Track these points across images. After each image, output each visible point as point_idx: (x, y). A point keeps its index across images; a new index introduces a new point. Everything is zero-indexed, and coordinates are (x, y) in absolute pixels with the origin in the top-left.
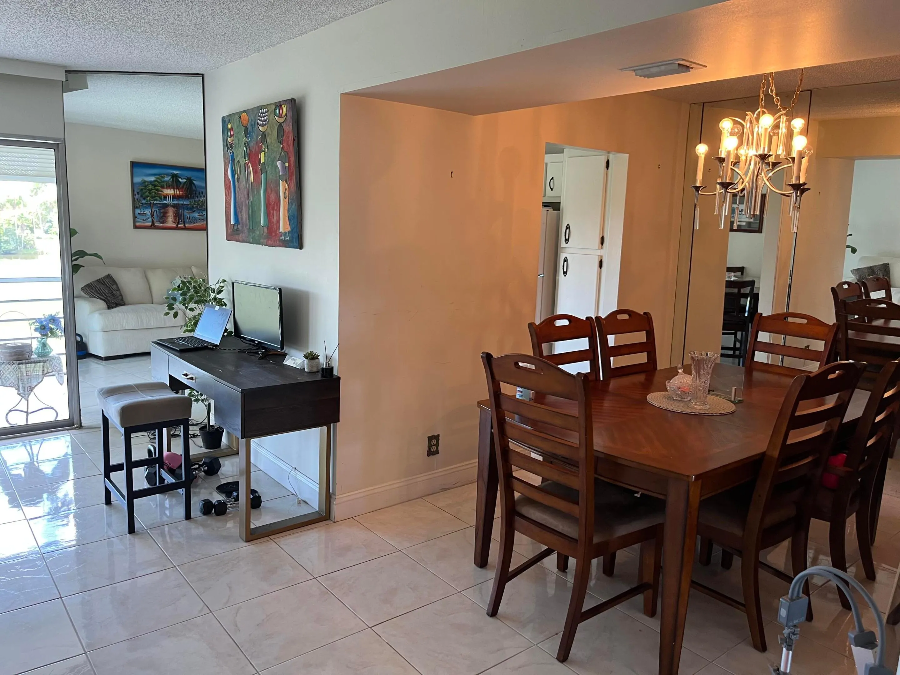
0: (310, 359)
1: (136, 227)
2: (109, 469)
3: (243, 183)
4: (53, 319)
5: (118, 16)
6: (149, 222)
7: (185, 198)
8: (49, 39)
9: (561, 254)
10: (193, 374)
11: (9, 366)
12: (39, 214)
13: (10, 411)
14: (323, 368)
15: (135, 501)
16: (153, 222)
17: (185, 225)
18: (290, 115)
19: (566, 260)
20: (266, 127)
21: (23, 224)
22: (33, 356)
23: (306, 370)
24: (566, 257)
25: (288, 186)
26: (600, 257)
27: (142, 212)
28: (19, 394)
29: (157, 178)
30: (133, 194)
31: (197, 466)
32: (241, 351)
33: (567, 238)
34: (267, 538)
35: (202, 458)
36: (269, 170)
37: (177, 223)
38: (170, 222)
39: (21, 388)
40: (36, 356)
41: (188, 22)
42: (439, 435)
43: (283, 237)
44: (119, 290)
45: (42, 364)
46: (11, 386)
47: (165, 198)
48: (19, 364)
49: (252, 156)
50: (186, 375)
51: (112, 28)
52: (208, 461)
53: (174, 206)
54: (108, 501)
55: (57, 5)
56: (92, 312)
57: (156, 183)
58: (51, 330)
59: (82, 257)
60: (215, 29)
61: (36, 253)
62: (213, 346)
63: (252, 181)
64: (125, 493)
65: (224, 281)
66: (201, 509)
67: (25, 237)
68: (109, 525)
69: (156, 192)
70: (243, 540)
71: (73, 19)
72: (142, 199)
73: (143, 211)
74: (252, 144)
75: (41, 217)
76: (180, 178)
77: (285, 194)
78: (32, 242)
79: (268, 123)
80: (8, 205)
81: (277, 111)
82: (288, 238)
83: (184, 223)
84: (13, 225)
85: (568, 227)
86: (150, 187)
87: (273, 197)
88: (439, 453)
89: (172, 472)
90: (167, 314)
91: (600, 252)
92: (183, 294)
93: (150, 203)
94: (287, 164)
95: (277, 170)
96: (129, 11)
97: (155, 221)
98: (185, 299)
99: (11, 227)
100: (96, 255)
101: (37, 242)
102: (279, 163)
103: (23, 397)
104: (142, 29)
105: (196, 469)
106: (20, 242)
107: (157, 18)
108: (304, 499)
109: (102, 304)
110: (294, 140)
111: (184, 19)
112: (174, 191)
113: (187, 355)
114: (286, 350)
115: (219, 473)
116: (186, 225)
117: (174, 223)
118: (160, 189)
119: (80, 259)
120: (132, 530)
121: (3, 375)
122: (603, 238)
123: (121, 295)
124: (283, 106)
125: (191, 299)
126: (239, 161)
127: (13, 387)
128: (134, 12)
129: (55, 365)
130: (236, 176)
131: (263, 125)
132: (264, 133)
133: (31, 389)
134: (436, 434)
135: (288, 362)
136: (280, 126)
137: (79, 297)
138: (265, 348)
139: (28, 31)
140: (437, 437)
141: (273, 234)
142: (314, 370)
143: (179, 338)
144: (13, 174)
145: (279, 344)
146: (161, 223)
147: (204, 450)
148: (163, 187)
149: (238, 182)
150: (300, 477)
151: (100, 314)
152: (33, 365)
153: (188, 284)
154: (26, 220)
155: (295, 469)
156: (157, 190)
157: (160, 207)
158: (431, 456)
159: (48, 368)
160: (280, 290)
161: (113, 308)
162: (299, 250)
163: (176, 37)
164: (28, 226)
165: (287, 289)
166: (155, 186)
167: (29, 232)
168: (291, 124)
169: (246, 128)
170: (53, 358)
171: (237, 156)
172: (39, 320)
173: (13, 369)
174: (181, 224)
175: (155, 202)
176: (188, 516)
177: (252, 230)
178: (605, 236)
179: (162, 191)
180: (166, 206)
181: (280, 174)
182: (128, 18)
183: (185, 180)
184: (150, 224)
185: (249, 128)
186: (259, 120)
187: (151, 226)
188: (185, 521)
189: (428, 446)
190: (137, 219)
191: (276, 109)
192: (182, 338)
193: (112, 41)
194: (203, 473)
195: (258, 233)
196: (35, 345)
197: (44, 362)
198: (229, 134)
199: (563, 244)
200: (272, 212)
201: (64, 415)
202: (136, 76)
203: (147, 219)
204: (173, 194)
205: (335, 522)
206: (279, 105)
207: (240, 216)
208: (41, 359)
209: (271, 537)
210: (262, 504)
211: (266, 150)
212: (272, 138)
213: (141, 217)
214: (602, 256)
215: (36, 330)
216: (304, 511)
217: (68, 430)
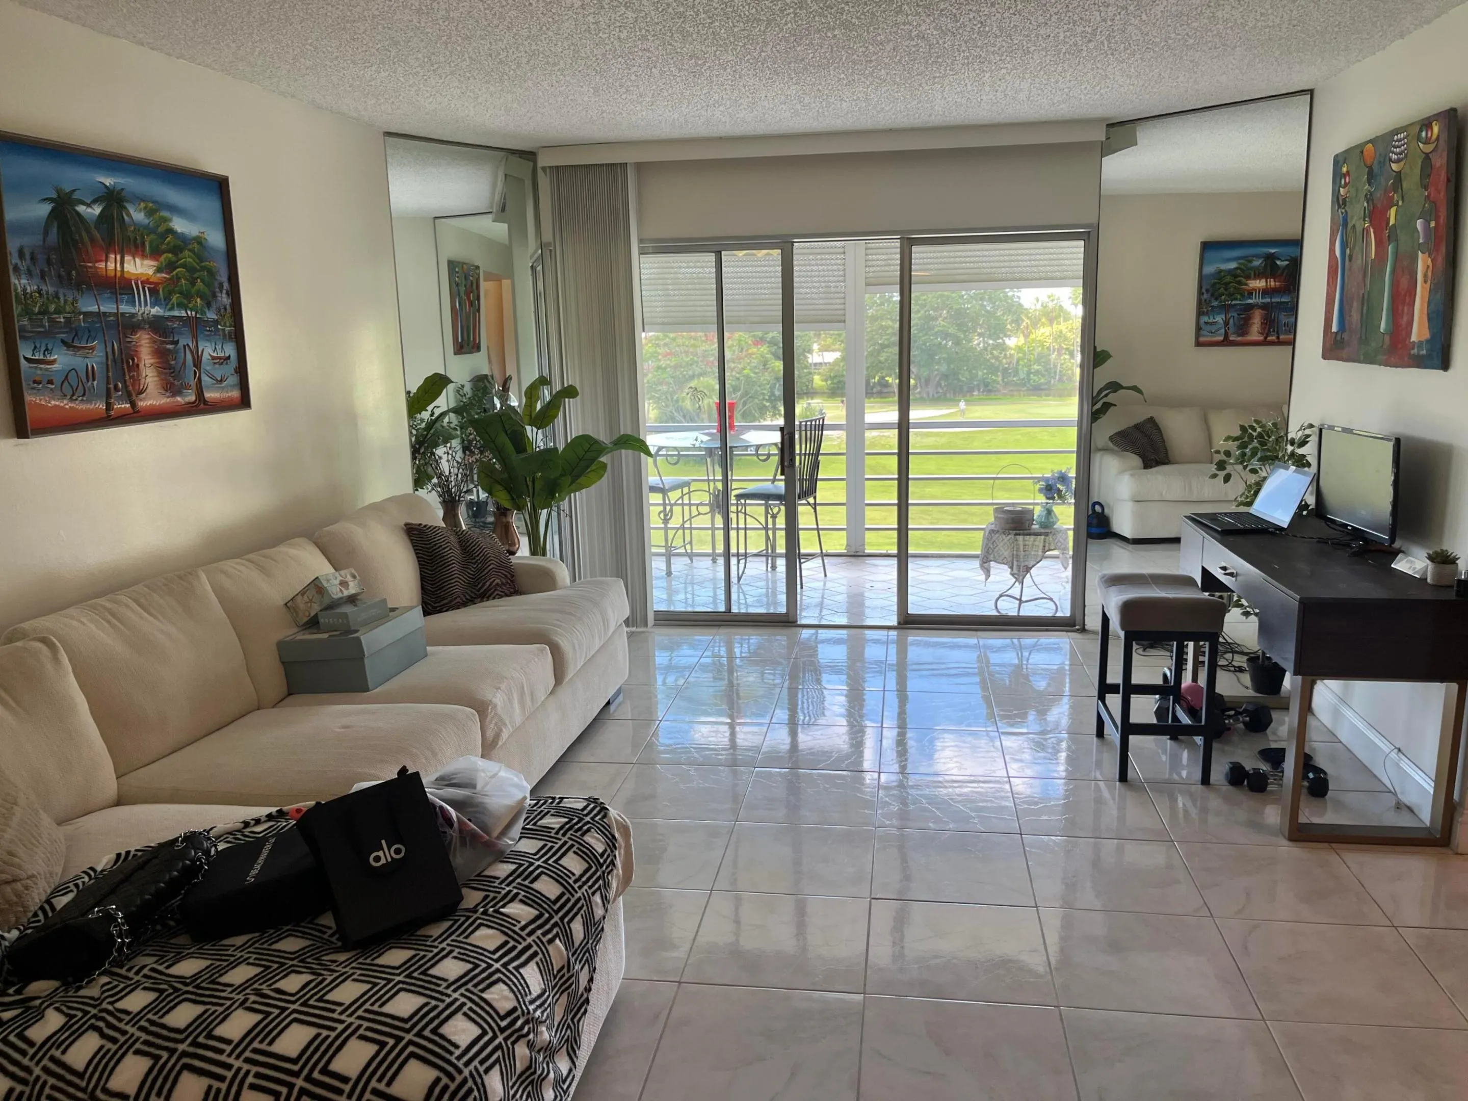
0: (1439, 563)
1: (1198, 344)
2: (1105, 689)
3: (1358, 262)
4: (1063, 478)
5: (1173, 36)
6: (1220, 335)
7: (1284, 292)
8: (1083, 87)
10: (1233, 568)
11: (1004, 537)
13: (1001, 596)
14: (1460, 581)
15: (1131, 737)
16: (1226, 335)
17: (1278, 338)
18: (1444, 137)
20: (1402, 163)
22: (1034, 527)
23: (1429, 580)
25: (1432, 261)
28: (1013, 575)
29: (1240, 264)
30: (1200, 293)
31: (1232, 713)
32: (1322, 541)
34: (1326, 845)
35: (1243, 703)
36: (1402, 236)
37: (1265, 335)
38: (1255, 334)
39: (1015, 567)
40: (1037, 526)
41: (1278, 21)
43: (1416, 350)
44: (1163, 441)
45: (1043, 537)
47: (1250, 294)
48: (1016, 535)
49: (1376, 215)
50: (1224, 568)
51: (1166, 54)
52: (1250, 708)
53: (1264, 307)
54: (1100, 733)
55: (1090, 41)
56: (1122, 472)
57: (1239, 271)
58: (1059, 491)
59: (1115, 392)
60: (1322, 20)
62: (1276, 529)
63: (1373, 257)
64: (1119, 723)
65: (1311, 426)
66: (1227, 775)
67: (1062, 365)
68: (1099, 764)
69: (1237, 286)
70: (1284, 836)
71: (1112, 54)
72: (1213, 299)
73: (1211, 317)
74: (1378, 195)
76: (1279, 259)
77: (1425, 276)
78: (1070, 372)
79: (1406, 156)
80: (1044, 320)
81: (1424, 134)
82: (1424, 352)
83: (1278, 333)
84: (1048, 348)
86: (1228, 279)
87: (1404, 282)
89: (1193, 712)
90: (1214, 476)
92: (1243, 446)
93: (1225, 305)
94: (1433, 224)
95: (1416, 234)
96: (1188, 25)
97: (1230, 332)
98: (1244, 454)
99: (1046, 351)
100: (1135, 389)
102: (1419, 224)
103: (1017, 580)
104: (1210, 45)
105: (1230, 717)
106: (1055, 372)
107: (1230, 24)
108: (1408, 804)
109: (1136, 461)
110: (1448, 180)
111: (1271, 17)
112: (1266, 282)
113: (1231, 539)
114: (1397, 545)
115: (1269, 731)
116: (1282, 337)
118: (1243, 280)
119: (1111, 395)
120: (1123, 777)
123: (1166, 449)
124: (1434, 124)
125: (1254, 453)
126: (1354, 226)
127: (1007, 565)
128: (1195, 24)
129: (1059, 541)
130: (1348, 251)
131: (1398, 161)
132: (1399, 173)
133: (1028, 569)
135: (1401, 565)
136: (1427, 156)
137: (1105, 450)
138: (1365, 540)
139: (1057, 82)
141: (1400, 346)
142: (1446, 582)
143: (1225, 514)
144: (1036, 279)
145: (1388, 532)
146: (1239, 335)
147: (1251, 693)
148: (1248, 278)
149: (1350, 260)
150: (1406, 765)
151: (1132, 475)
152: (1032, 538)
153: (1250, 431)
155: (1399, 750)
156: (1240, 283)
157: (1241, 309)
159: (1050, 544)
160: (1398, 441)
161: (1151, 467)
162: (1441, 371)
163: (1262, 45)
164: (1067, 349)
165: (1410, 439)
166: (1235, 276)
167: (1068, 357)
168: (1445, 154)
169: (1370, 169)
170: (1058, 531)
171: (1352, 217)
172: (1046, 480)
173: (1009, 540)
174: (1272, 335)
175: (1233, 303)
176: (1206, 780)
177: (1364, 341)
179: (1246, 285)
180: (1250, 307)
181: (1421, 241)
182: (1187, 34)
183: (1287, 263)
185: (1376, 168)
186: (1393, 152)
187: (1223, 341)
188: (1200, 786)
190: (1202, 332)
191: (1421, 131)
192: (1230, 513)
193: (1168, 72)
194: (1241, 726)
195: (1373, 344)
196: (1038, 511)
197: (1046, 534)
198: (1343, 182)
200: (1400, 308)
201: (1065, 611)
202: (1208, 113)
204: (1265, 287)
205: (1457, 854)
206: (1426, 124)
207: (1347, 318)
208: (1043, 531)
209: (1334, 845)
210: (1329, 792)
211: (1400, 203)
212: (1411, 183)
213: (1208, 328)
215: (1040, 490)
216: (1404, 821)
217: (1067, 631)
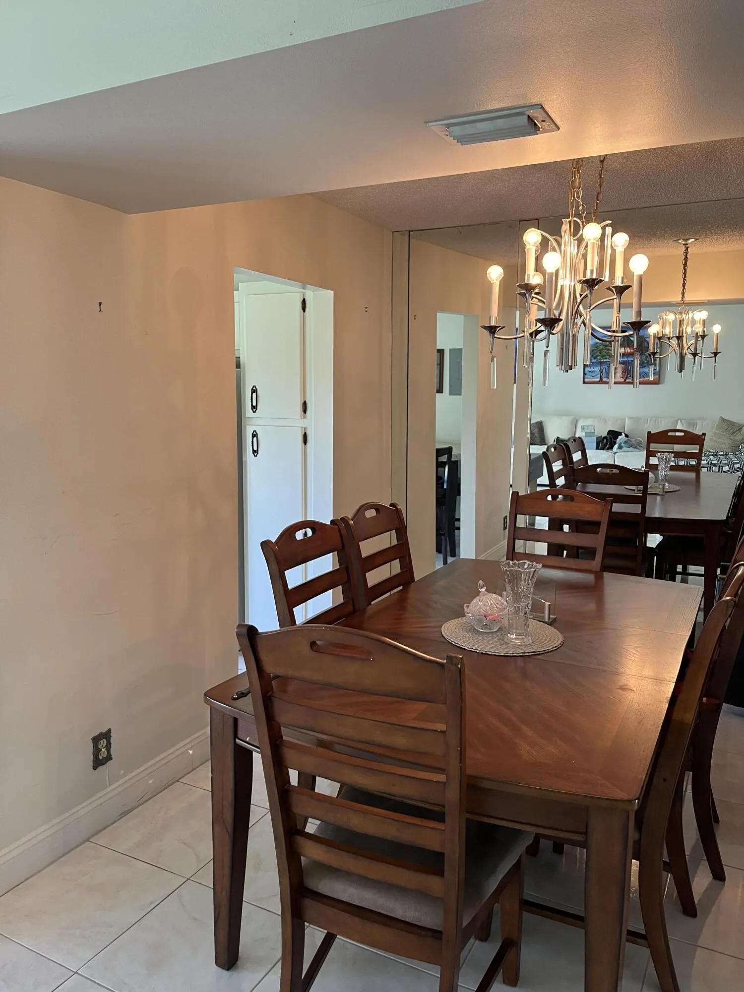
1: (585, 383)
6: (597, 378)
9: (247, 426)
16: (600, 378)
17: (633, 380)
19: (255, 435)
24: (255, 431)
26: (303, 428)
27: (592, 370)
33: (254, 404)
37: (625, 378)
38: (618, 377)
42: (109, 731)
53: (624, 363)
69: (607, 351)
72: (593, 358)
73: (592, 368)
76: (632, 337)
83: (633, 378)
85: (254, 390)
86: (601, 348)
88: (112, 759)
91: (302, 423)
93: (600, 362)
97: (603, 376)
112: (625, 350)
117: (622, 378)
122: (305, 404)
134: (104, 731)
140: (107, 735)
158: (99, 767)
166: (606, 346)
174: (629, 379)
175: (605, 360)
178: (307, 402)
184: (598, 380)
187: (600, 381)
189: (93, 754)
190: (587, 376)
199: (249, 412)
203: (597, 375)
204: (624, 352)
213: (591, 374)
214: (305, 428)
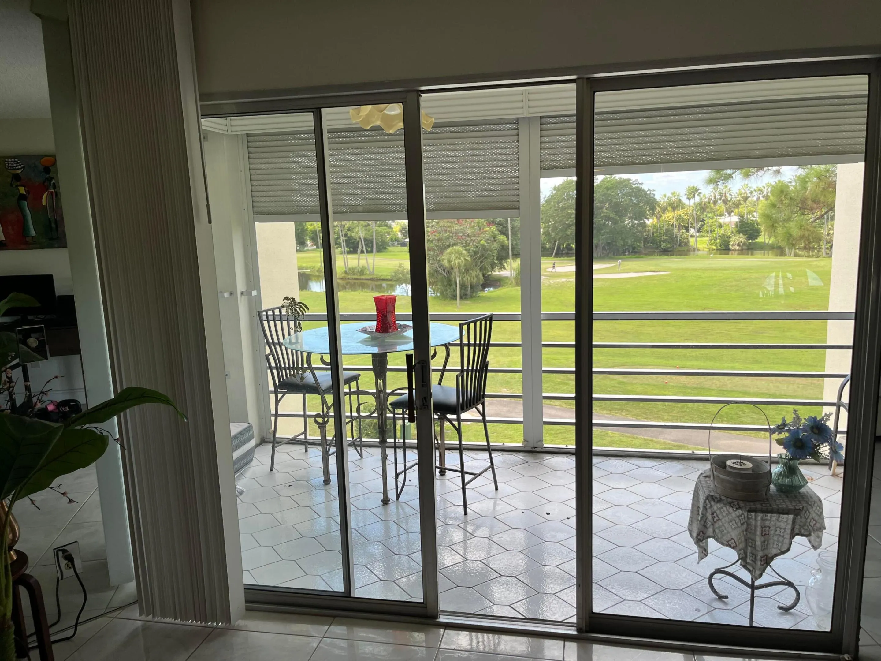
11: (731, 510)
12: (695, 215)
13: (717, 571)
21: (680, 224)
22: (771, 492)
39: (748, 554)
40: (775, 491)
45: (791, 515)
46: (729, 546)
48: (750, 511)
61: (688, 251)
67: (681, 236)
75: (695, 217)
78: (686, 240)
80: (669, 209)
84: (672, 225)
99: (670, 227)
101: (692, 240)
106: (677, 241)
121: (717, 520)
127: (733, 548)
129: (812, 518)
133: (768, 560)
152: (776, 516)
154: (683, 221)
159: (801, 526)
164: (684, 226)
167: (684, 231)
173: (738, 517)
197: (799, 514)
